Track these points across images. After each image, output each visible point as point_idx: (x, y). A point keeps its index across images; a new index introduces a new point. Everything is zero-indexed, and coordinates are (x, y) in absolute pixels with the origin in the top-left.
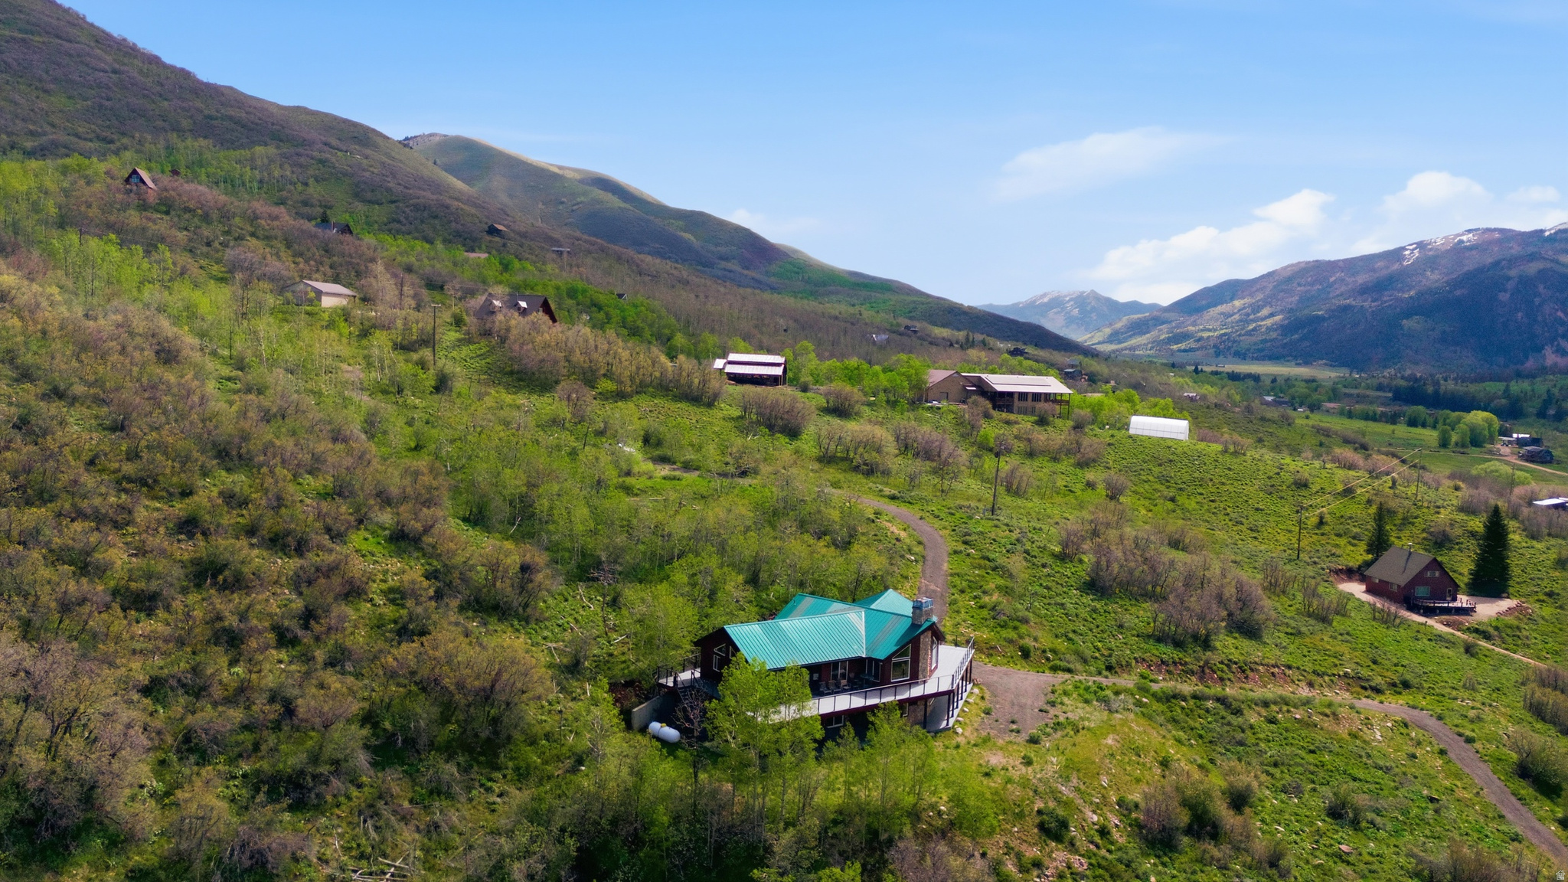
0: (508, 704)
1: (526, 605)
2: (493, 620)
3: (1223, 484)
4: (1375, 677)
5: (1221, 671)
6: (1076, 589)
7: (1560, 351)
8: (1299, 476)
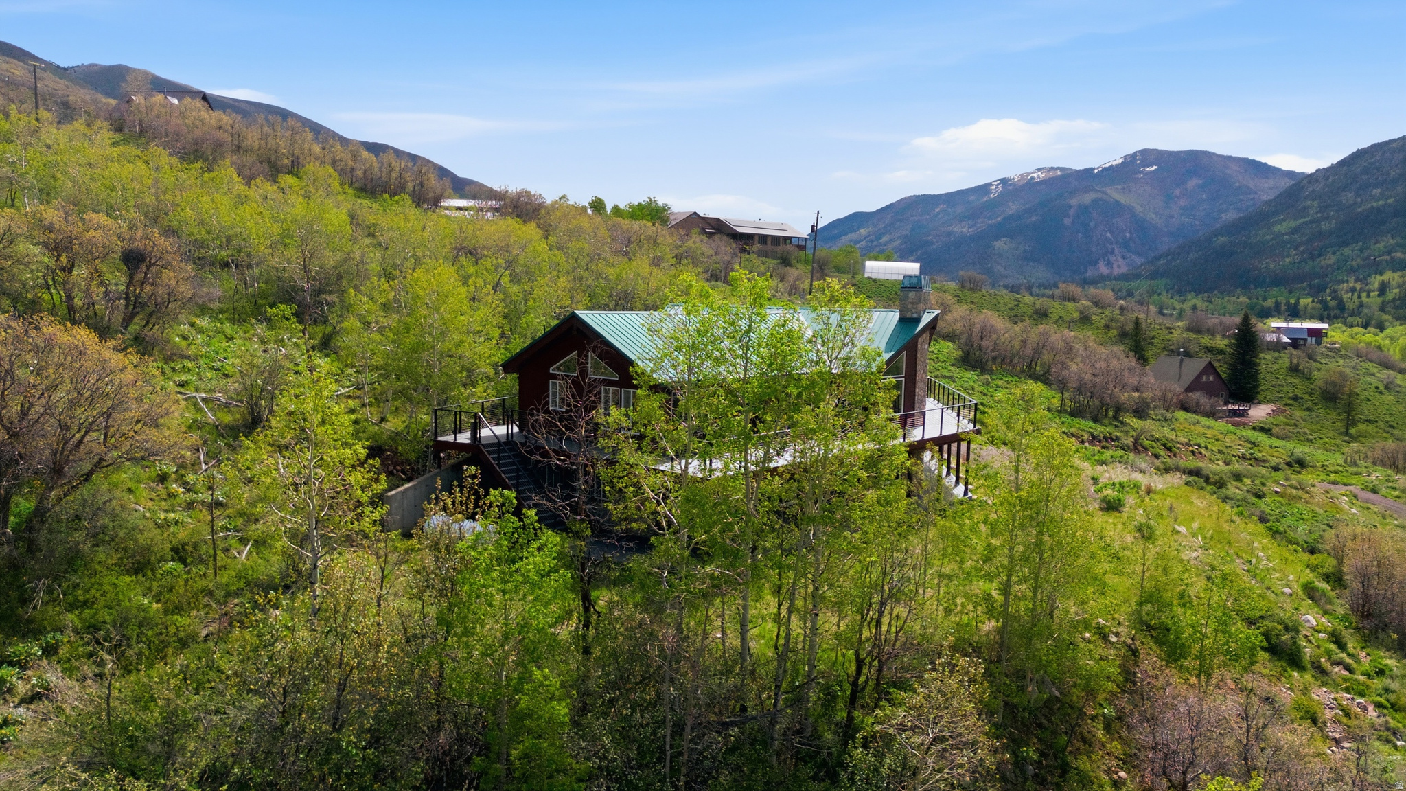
4: (1270, 458)
5: (1153, 447)
6: (952, 365)
7: (1109, 264)
8: (1038, 306)
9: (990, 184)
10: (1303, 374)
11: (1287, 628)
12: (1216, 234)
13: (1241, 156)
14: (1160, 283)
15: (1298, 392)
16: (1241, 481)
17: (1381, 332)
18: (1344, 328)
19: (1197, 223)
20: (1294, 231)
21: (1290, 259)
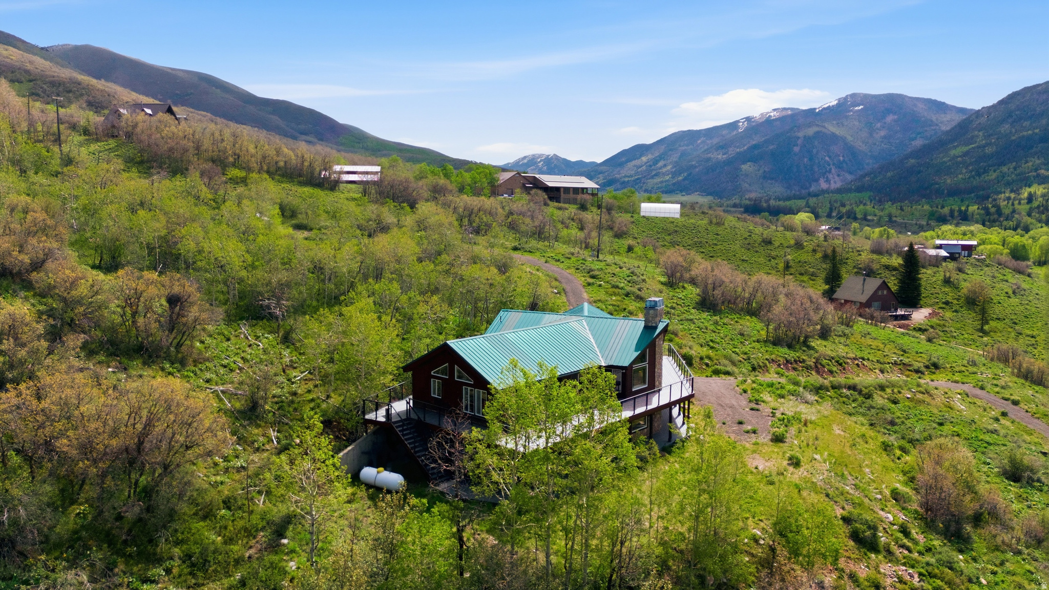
0: (166, 467)
1: (179, 345)
2: (137, 363)
3: (716, 245)
4: (913, 362)
5: (828, 365)
6: (693, 308)
7: (828, 181)
8: (765, 236)
9: (738, 121)
10: (953, 284)
11: (869, 527)
12: (907, 157)
13: (926, 97)
14: (866, 195)
15: (949, 299)
16: (885, 390)
17: (1027, 233)
18: (1000, 230)
19: (893, 148)
20: (966, 154)
21: (961, 177)
